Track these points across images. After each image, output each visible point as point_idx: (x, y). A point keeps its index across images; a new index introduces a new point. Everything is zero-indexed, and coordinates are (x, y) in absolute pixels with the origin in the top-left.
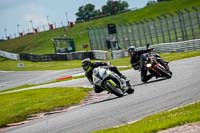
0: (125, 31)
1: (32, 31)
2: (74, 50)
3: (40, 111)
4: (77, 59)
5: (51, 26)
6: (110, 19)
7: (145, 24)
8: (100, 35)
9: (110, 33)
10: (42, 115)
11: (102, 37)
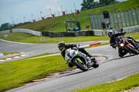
0: (115, 16)
1: (51, 16)
2: (80, 29)
3: (56, 71)
4: (82, 35)
5: (64, 13)
6: (105, 8)
7: (130, 12)
8: (97, 19)
9: (105, 18)
10: (57, 74)
11: (99, 20)
